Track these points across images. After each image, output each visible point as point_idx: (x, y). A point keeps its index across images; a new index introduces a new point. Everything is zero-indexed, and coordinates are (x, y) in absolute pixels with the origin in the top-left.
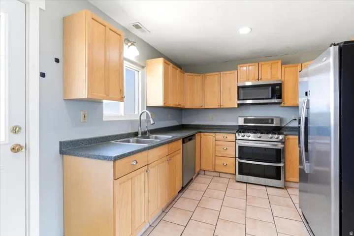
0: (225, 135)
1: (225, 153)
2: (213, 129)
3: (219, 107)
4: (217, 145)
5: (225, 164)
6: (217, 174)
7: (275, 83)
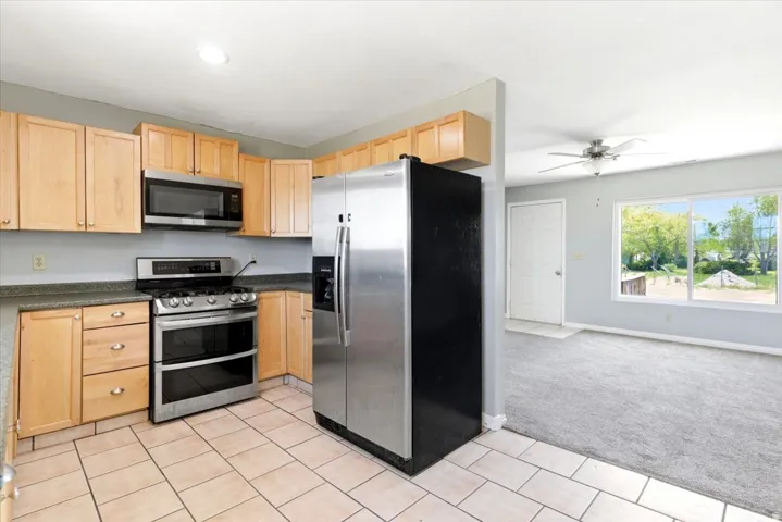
0: (117, 310)
1: (119, 359)
2: (72, 296)
3: (83, 229)
4: (89, 343)
5: (118, 391)
6: (89, 429)
7: (231, 186)
